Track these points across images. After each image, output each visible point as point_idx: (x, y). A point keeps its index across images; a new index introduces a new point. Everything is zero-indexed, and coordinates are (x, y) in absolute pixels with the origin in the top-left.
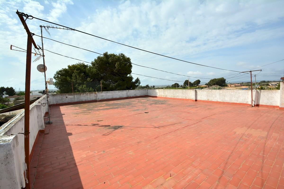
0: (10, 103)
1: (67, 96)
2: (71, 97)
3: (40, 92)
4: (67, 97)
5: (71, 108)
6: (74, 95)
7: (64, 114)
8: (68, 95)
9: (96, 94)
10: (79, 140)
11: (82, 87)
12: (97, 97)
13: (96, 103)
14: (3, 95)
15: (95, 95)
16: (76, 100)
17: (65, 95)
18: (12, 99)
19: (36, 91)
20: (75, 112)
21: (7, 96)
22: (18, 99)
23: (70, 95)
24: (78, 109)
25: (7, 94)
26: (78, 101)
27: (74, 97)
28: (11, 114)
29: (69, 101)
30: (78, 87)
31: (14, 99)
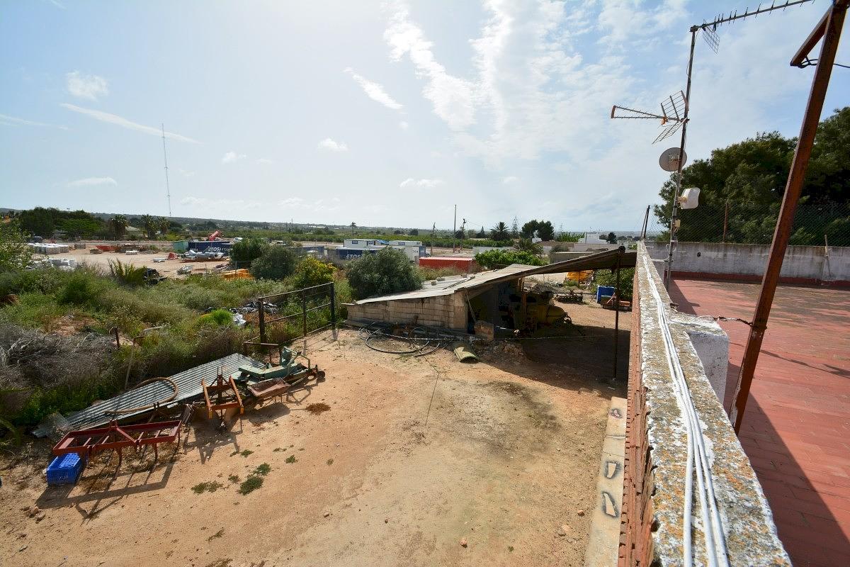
0: (543, 256)
1: (701, 250)
2: (713, 254)
3: (602, 237)
4: (699, 255)
5: (715, 290)
6: (726, 250)
7: (698, 306)
8: (705, 246)
9: (822, 254)
10: (788, 405)
11: (759, 224)
12: (825, 269)
13: (818, 290)
14: (534, 237)
15: (818, 259)
16: (729, 268)
17: (694, 247)
18: (547, 248)
19: (595, 233)
20: (735, 305)
21: (540, 240)
22: (556, 249)
23: (711, 249)
24: (742, 300)
25: (539, 236)
26: (737, 271)
27: (725, 255)
28: (546, 281)
29: (705, 269)
30: (742, 225)
31: (550, 248)
